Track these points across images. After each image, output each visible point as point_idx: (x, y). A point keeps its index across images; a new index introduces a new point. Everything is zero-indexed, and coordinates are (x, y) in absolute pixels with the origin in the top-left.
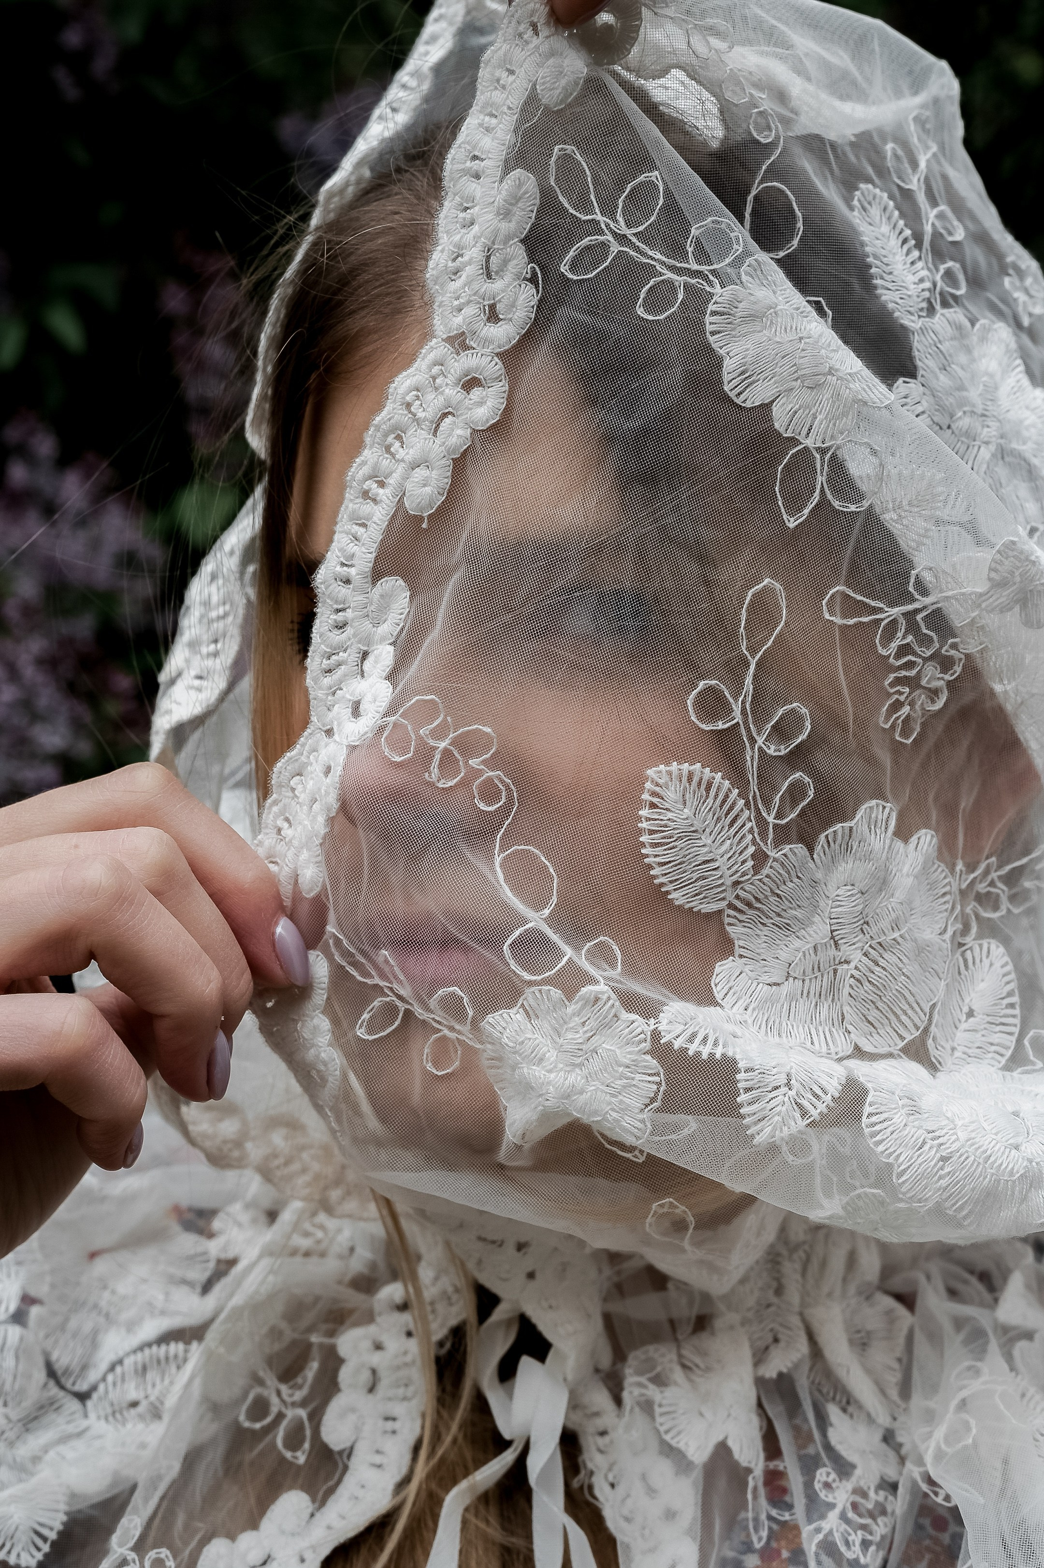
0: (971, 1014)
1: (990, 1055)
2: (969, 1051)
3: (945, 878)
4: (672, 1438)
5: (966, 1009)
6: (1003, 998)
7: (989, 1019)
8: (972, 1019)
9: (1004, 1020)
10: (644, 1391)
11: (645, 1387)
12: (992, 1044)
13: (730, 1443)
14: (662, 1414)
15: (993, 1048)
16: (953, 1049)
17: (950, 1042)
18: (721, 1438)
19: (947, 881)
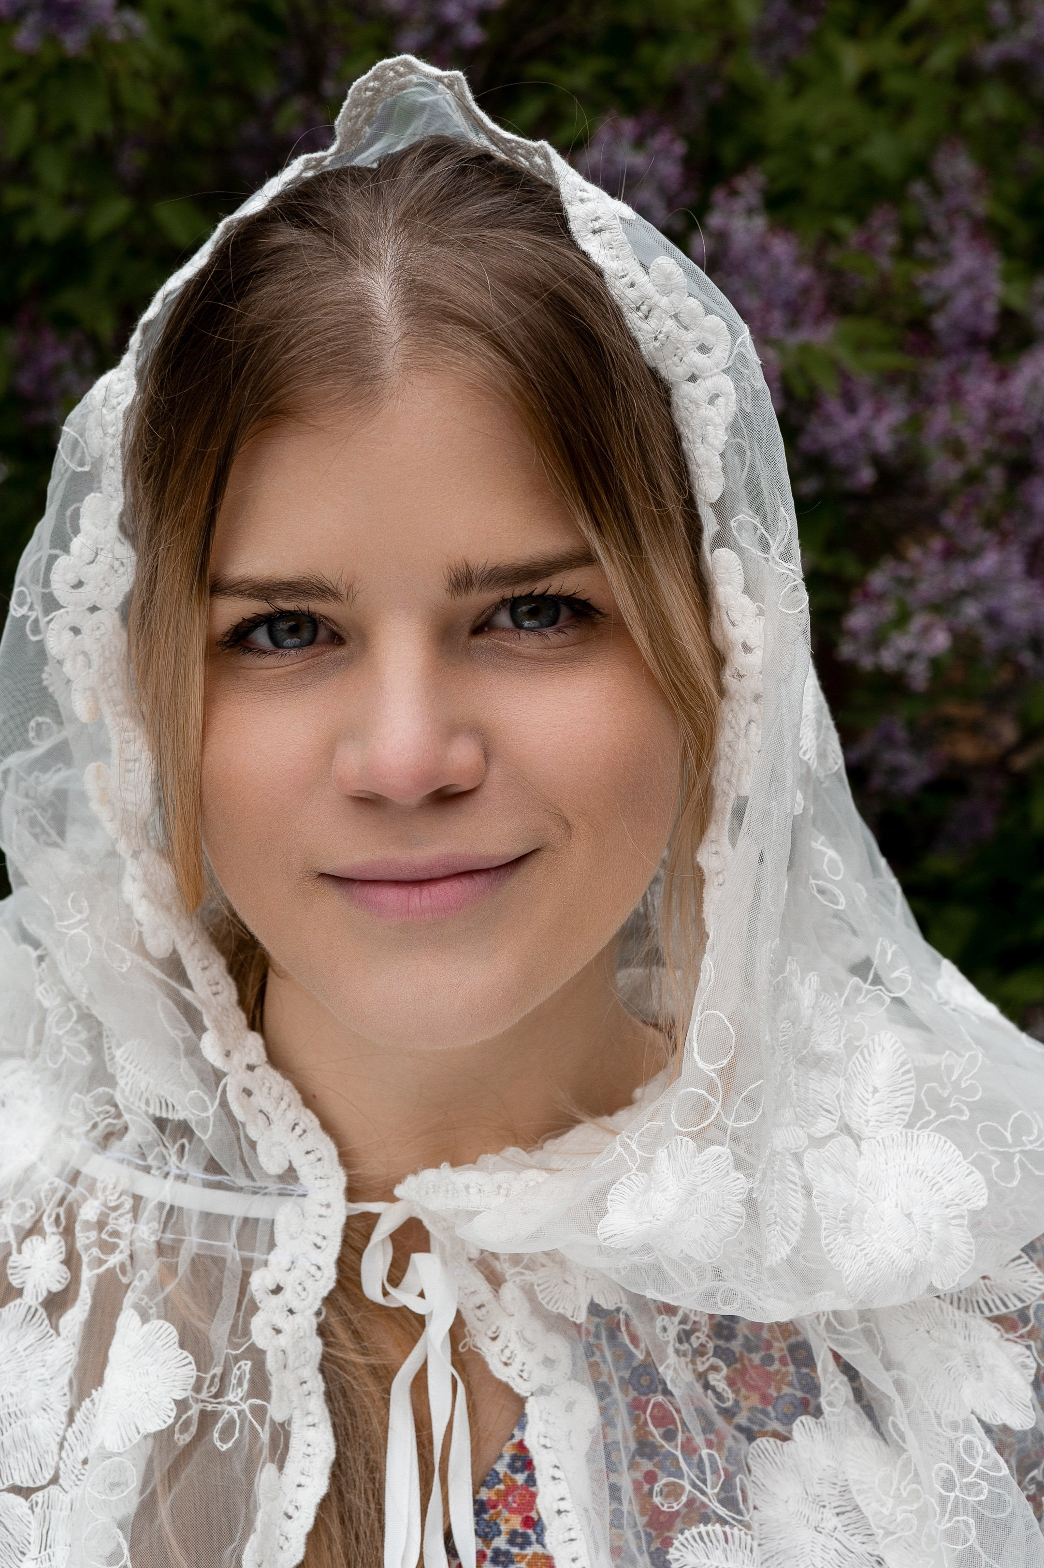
0: (876, 1090)
1: (897, 1117)
2: (880, 1119)
3: (831, 1003)
4: (553, 1307)
5: (871, 1089)
6: (898, 1070)
7: (891, 1089)
8: (877, 1095)
9: (902, 1086)
10: (523, 1277)
11: (522, 1274)
12: (896, 1107)
13: (597, 1301)
14: (541, 1292)
15: (898, 1110)
16: (868, 1121)
17: (864, 1117)
18: (589, 1301)
19: (832, 1005)
